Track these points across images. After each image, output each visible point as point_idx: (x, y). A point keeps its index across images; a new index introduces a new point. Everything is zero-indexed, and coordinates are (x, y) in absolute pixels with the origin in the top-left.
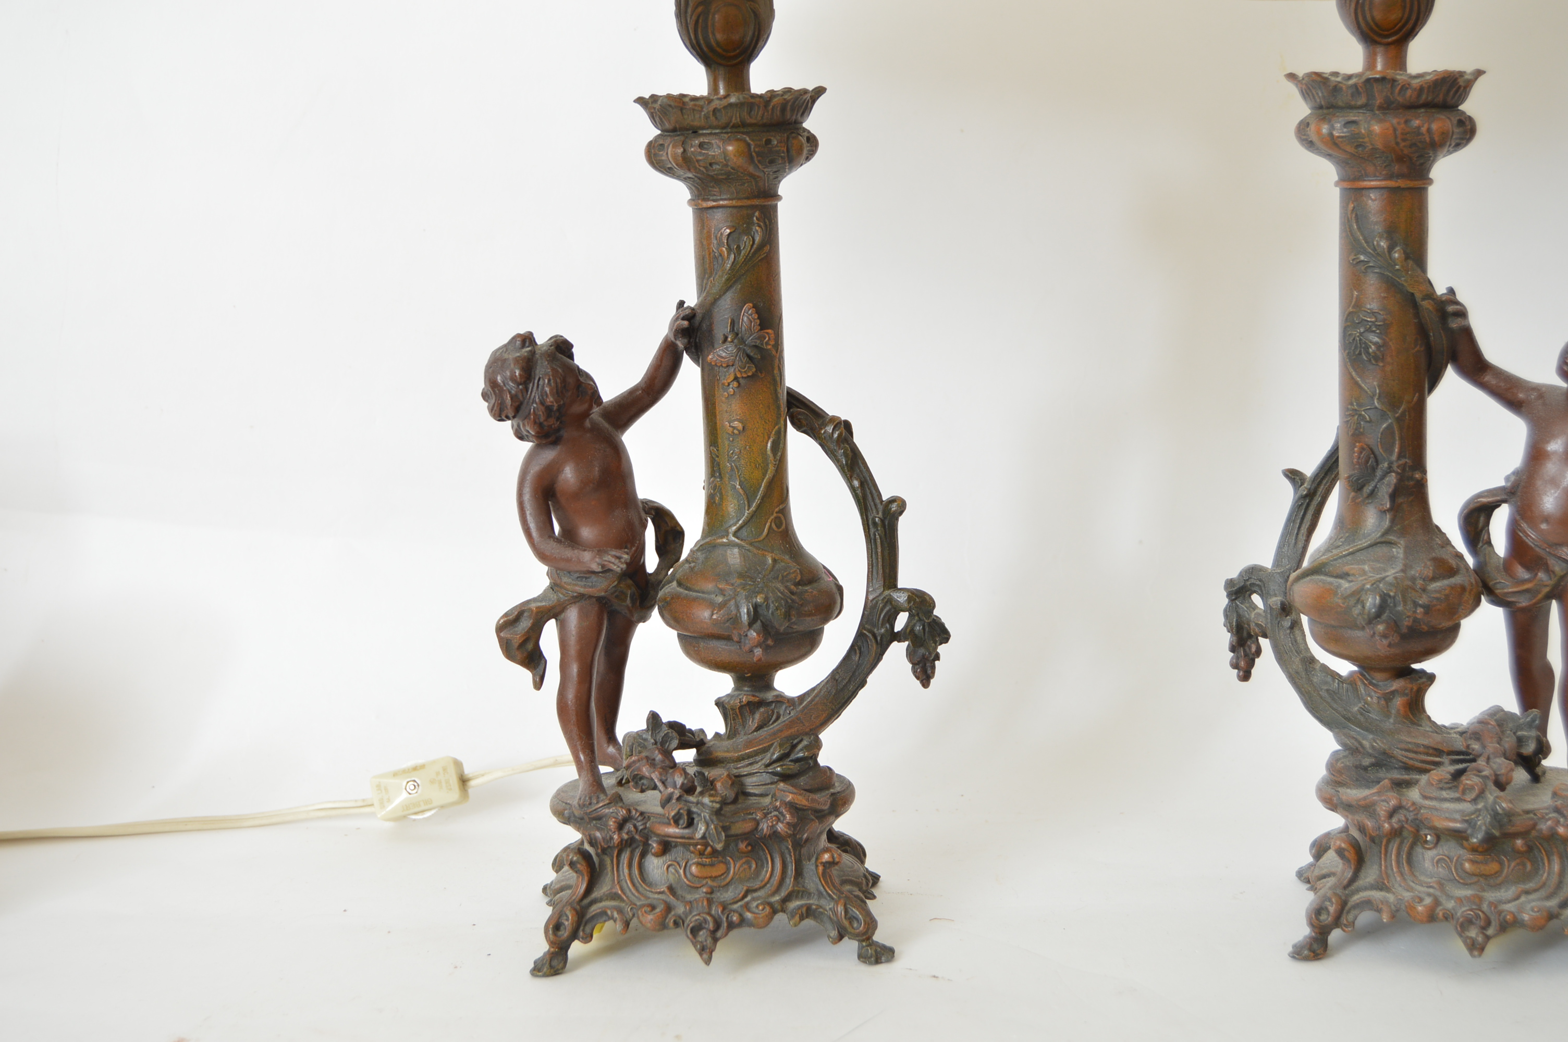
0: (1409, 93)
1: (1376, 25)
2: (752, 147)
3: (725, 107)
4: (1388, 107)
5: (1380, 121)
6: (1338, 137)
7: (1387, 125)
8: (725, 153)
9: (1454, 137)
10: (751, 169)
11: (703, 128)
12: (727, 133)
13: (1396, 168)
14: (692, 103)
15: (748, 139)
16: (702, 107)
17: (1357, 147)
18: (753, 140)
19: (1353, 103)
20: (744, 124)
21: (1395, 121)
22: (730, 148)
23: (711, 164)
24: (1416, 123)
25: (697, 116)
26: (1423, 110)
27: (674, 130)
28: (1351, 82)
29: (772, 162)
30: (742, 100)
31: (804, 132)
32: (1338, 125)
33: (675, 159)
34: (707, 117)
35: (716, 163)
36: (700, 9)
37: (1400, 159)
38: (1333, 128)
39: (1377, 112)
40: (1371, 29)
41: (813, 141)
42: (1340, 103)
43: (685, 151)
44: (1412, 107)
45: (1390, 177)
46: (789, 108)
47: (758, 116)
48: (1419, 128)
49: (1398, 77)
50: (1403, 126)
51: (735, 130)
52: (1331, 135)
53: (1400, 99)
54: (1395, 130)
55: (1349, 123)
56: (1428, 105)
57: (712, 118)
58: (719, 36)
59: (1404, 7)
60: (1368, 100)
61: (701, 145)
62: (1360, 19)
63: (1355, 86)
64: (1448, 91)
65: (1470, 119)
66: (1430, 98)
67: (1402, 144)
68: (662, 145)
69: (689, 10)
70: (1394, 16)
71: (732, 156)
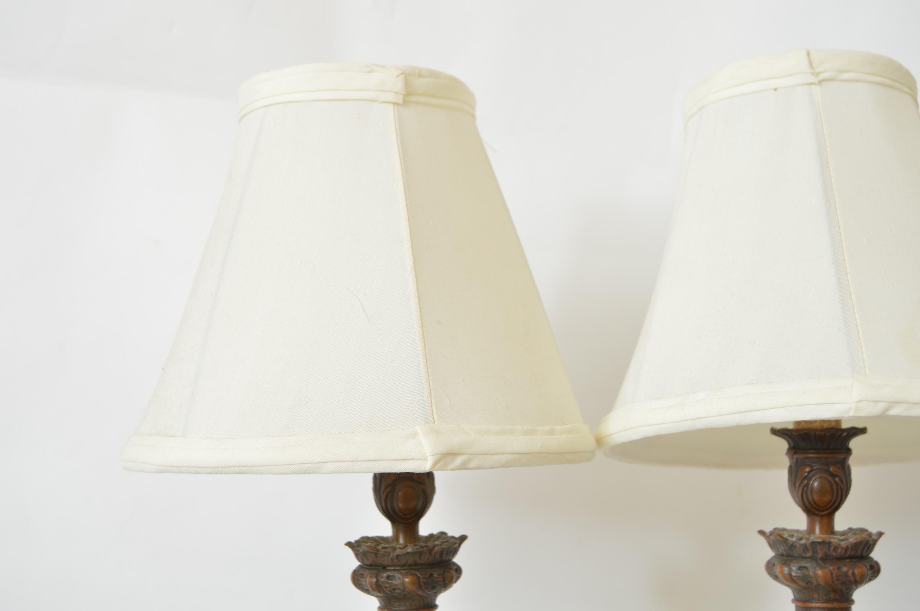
0: (839, 550)
1: (816, 504)
2: (421, 579)
3: (404, 554)
4: (826, 559)
5: (822, 568)
6: (795, 576)
7: (826, 571)
8: (403, 583)
9: (868, 576)
10: (420, 593)
11: (390, 566)
12: (405, 570)
13: (832, 595)
14: (383, 550)
15: (418, 574)
16: (389, 553)
17: (807, 583)
18: (421, 575)
19: (804, 555)
20: (416, 564)
21: (831, 568)
22: (407, 580)
23: (394, 590)
24: (845, 569)
25: (386, 559)
26: (848, 560)
27: (371, 565)
28: (803, 542)
29: (433, 588)
30: (415, 550)
31: (454, 566)
32: (794, 568)
33: (371, 586)
34: (392, 560)
35: (398, 589)
36: (389, 489)
37: (835, 591)
38: (790, 570)
39: (820, 562)
40: (812, 506)
41: (458, 571)
42: (795, 555)
43: (377, 581)
44: (841, 559)
45: (827, 601)
46: (445, 553)
47: (425, 559)
48: (847, 572)
49: (832, 540)
50: (836, 571)
51: (410, 568)
52: (790, 575)
53: (834, 554)
54: (832, 574)
55: (800, 568)
56: (851, 557)
57: (396, 560)
58: (401, 505)
59: (833, 494)
60: (814, 553)
61: (388, 577)
62: (805, 499)
63: (805, 545)
64: (864, 548)
65: (877, 564)
66: (853, 553)
67: (836, 582)
68: (362, 574)
69: (382, 488)
70: (827, 499)
71: (408, 585)
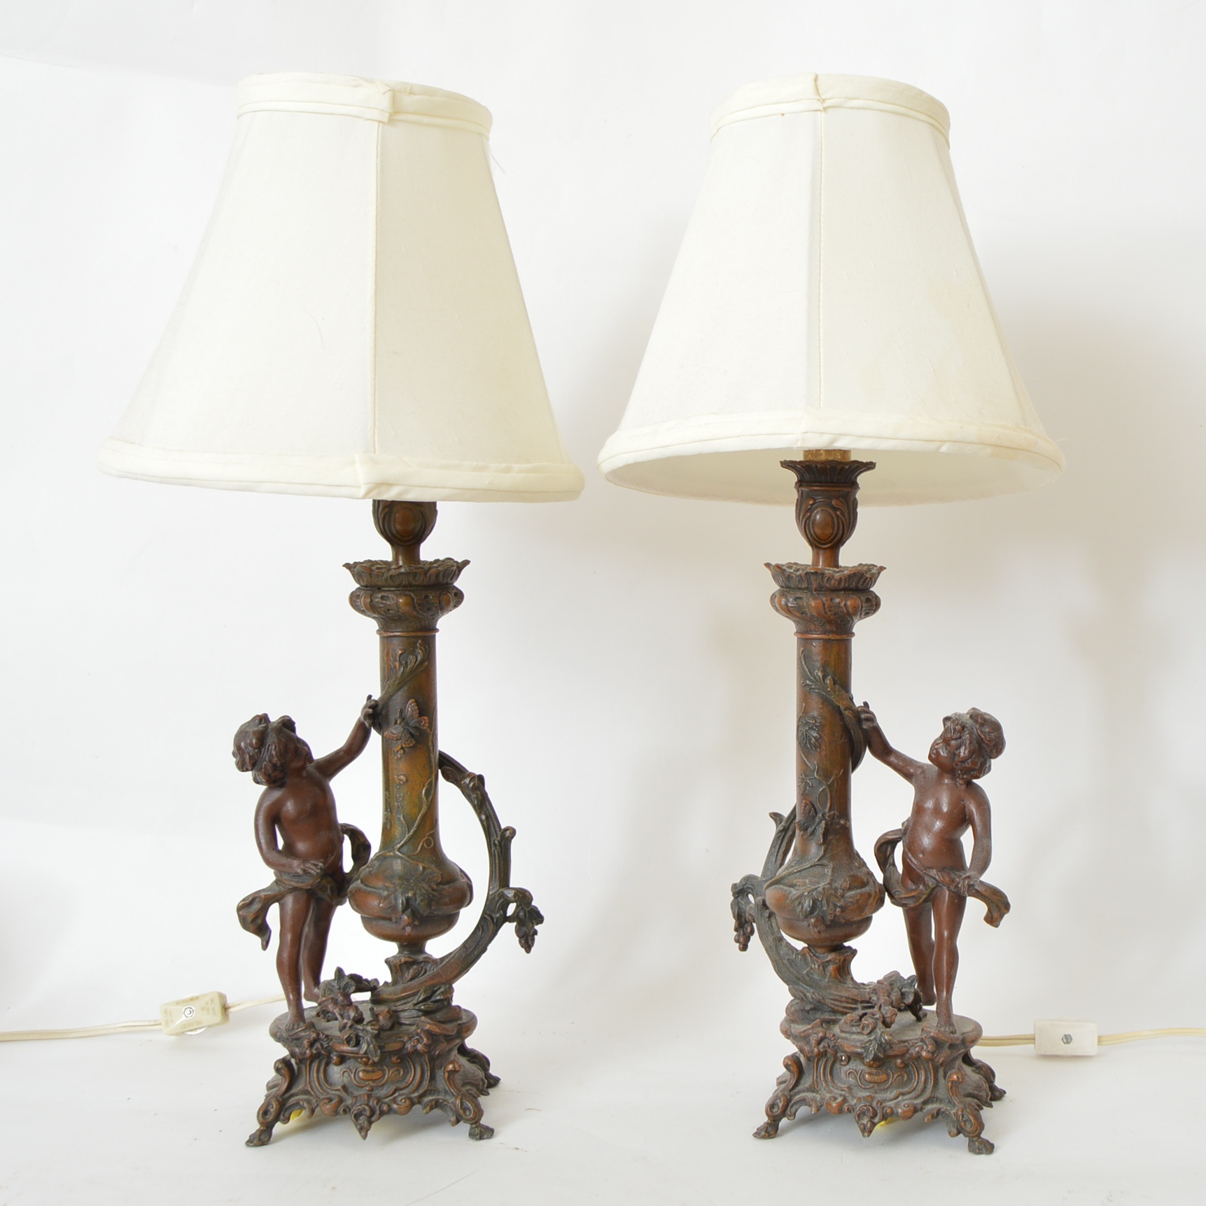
0: (833, 582)
1: (817, 537)
2: (415, 601)
3: (398, 575)
4: (820, 589)
5: (815, 599)
6: (791, 607)
7: (819, 601)
8: (397, 603)
9: (863, 609)
10: (415, 613)
11: (384, 587)
12: (399, 590)
13: (828, 627)
14: (377, 570)
15: (413, 595)
16: (383, 573)
17: (802, 613)
18: (416, 596)
19: (800, 586)
20: (410, 585)
21: (824, 599)
22: (401, 601)
23: (388, 610)
24: (837, 600)
25: (380, 579)
26: (843, 592)
27: (366, 586)
28: (798, 573)
29: (429, 609)
30: (408, 570)
31: (453, 589)
32: (791, 600)
33: (365, 605)
34: (386, 580)
35: (392, 610)
36: (386, 510)
37: (829, 622)
38: (788, 600)
39: (814, 593)
40: (815, 539)
41: (459, 596)
42: (792, 586)
43: (371, 600)
44: (835, 590)
45: (825, 633)
46: (441, 576)
47: (420, 580)
48: (839, 603)
49: (826, 571)
50: (829, 602)
51: (405, 589)
52: (787, 605)
53: (828, 585)
54: (824, 604)
55: (796, 599)
56: (845, 589)
57: (389, 581)
58: (398, 527)
59: (833, 528)
60: (808, 584)
61: (382, 598)
62: (808, 533)
63: (800, 575)
64: (859, 581)
65: (877, 597)
66: (847, 585)
67: (829, 613)
68: (359, 595)
69: (380, 509)
70: (828, 531)
71: (401, 606)
